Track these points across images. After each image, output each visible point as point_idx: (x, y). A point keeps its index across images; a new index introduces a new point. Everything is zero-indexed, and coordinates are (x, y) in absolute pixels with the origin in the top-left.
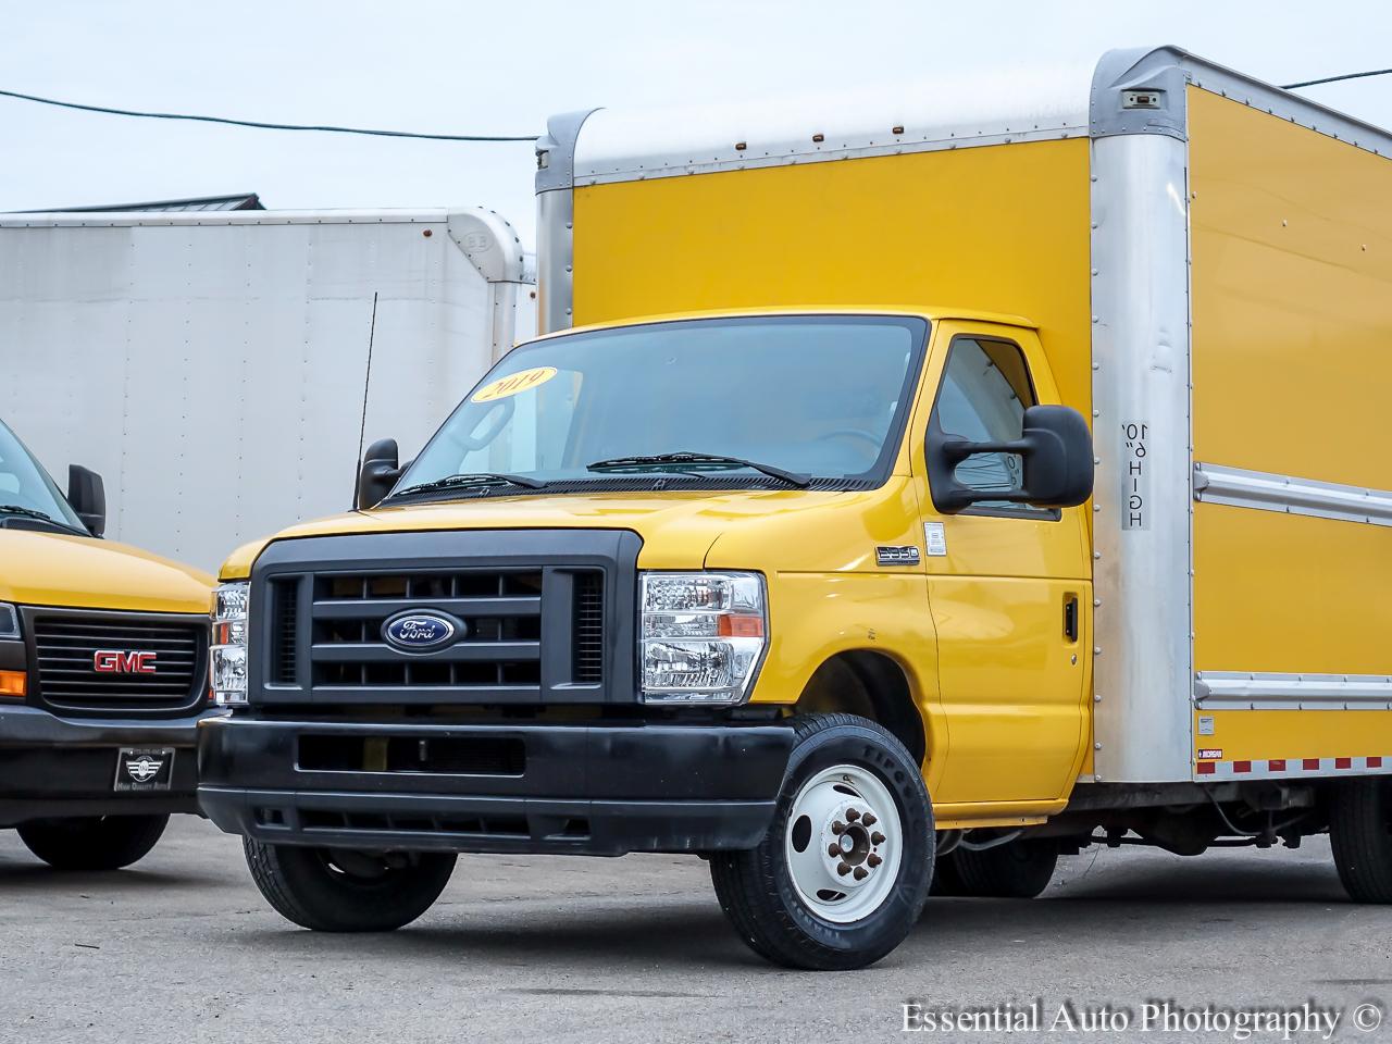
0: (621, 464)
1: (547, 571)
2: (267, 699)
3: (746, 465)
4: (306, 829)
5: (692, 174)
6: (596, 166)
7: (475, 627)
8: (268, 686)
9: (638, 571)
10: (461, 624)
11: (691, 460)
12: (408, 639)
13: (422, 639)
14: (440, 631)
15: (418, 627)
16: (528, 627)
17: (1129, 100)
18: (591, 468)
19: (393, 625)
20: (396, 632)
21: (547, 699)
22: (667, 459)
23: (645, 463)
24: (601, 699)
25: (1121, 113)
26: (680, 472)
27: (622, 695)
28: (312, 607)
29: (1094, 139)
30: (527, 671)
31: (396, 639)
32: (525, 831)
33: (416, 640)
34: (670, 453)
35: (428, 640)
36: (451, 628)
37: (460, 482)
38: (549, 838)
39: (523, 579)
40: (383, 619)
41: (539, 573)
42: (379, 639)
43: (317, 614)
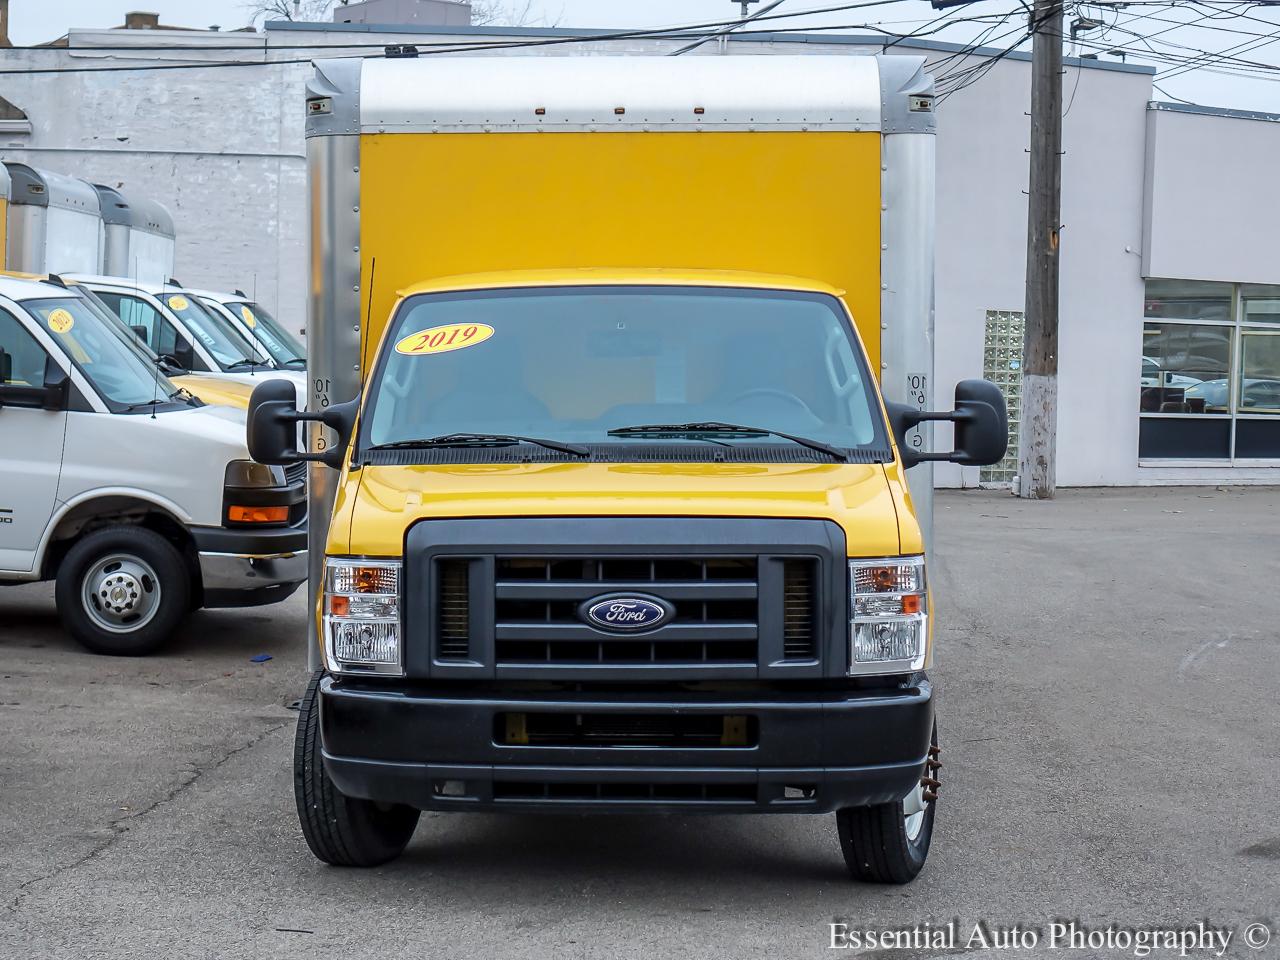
1: (763, 560)
2: (436, 675)
3: (766, 433)
4: (496, 800)
5: (487, 132)
6: (381, 116)
7: (686, 610)
8: (436, 663)
9: (847, 558)
10: (670, 607)
11: (716, 429)
12: (616, 621)
13: (632, 621)
14: (652, 614)
15: (627, 610)
16: (747, 609)
17: (915, 104)
18: (610, 433)
19: (591, 610)
20: (601, 614)
21: (764, 675)
22: (693, 428)
23: (667, 431)
24: (818, 675)
26: (700, 438)
27: (834, 673)
28: (489, 588)
29: (885, 135)
30: (747, 650)
31: (599, 620)
32: (753, 797)
33: (625, 622)
35: (639, 622)
36: (662, 611)
38: (774, 802)
40: (581, 601)
41: (756, 560)
42: (578, 620)
43: (501, 595)
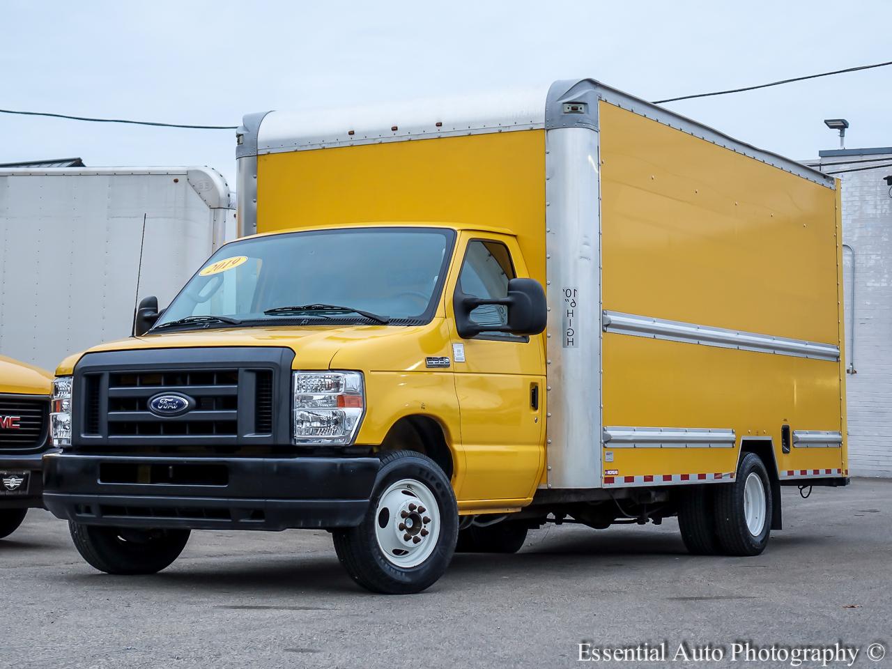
0: (283, 311)
1: (241, 370)
2: (83, 443)
3: (354, 311)
4: (104, 517)
5: (324, 148)
6: (270, 143)
7: (200, 402)
8: (83, 436)
9: (292, 371)
10: (192, 400)
11: (322, 308)
12: (162, 409)
13: (170, 409)
14: (181, 405)
15: (168, 402)
16: (230, 402)
17: (567, 108)
18: (266, 313)
19: (154, 401)
20: (156, 405)
21: (241, 442)
22: (309, 308)
23: (296, 310)
24: (271, 442)
25: (563, 116)
26: (316, 315)
27: (283, 440)
28: (109, 391)
29: (548, 130)
30: (230, 427)
31: (155, 409)
32: (229, 517)
33: (167, 409)
34: (310, 304)
35: (174, 409)
36: (187, 403)
37: (192, 320)
38: (242, 521)
39: (228, 375)
40: (149, 397)
41: (237, 372)
42: (146, 409)
43: (111, 395)
